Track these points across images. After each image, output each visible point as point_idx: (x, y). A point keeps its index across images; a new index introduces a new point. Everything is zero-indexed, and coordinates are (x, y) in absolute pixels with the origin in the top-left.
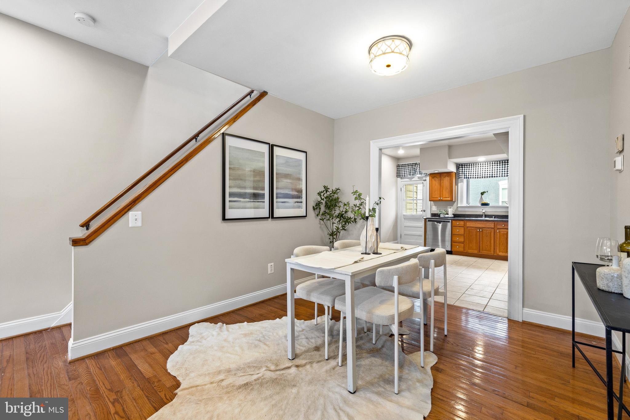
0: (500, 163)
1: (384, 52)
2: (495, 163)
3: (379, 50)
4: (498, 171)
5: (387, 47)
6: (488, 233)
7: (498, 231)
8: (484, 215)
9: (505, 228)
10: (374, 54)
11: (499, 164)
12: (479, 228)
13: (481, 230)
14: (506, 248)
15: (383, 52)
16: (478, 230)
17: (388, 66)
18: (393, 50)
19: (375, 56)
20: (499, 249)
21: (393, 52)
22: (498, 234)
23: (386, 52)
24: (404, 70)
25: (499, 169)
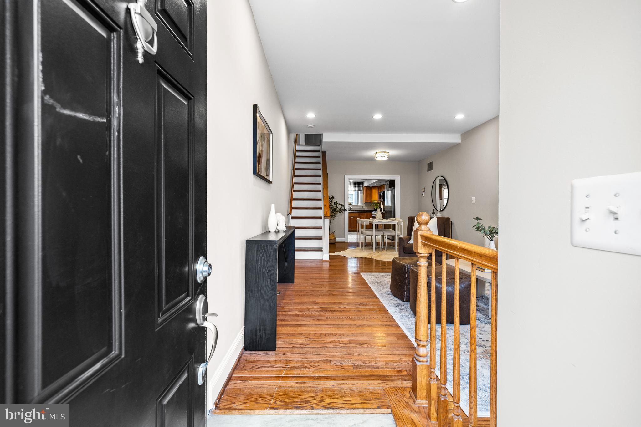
4: (357, 187)
12: (352, 216)
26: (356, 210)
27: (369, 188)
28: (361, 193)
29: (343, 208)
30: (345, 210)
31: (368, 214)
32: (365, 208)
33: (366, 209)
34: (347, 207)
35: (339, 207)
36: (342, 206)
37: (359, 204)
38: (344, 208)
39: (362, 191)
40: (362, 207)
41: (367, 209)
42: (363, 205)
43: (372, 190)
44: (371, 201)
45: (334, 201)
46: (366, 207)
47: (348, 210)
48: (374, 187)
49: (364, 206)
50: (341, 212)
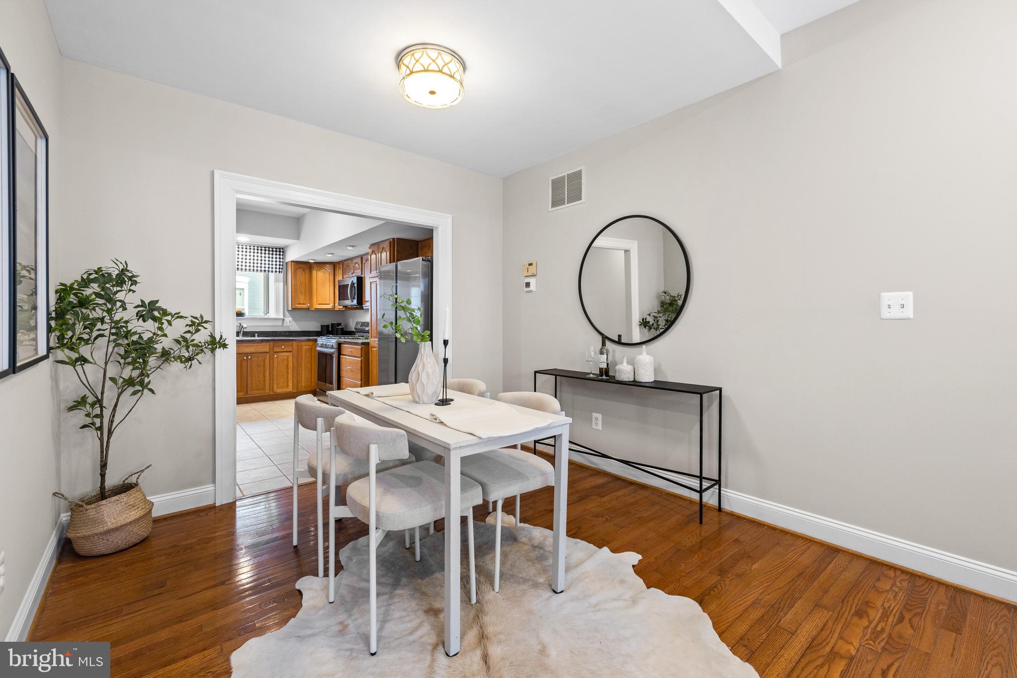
0: (265, 250)
1: (426, 69)
2: (258, 250)
3: (417, 63)
4: (263, 262)
5: (431, 61)
6: (261, 360)
7: (275, 356)
8: (242, 333)
9: (284, 350)
10: (408, 67)
11: (263, 252)
12: (247, 353)
13: (249, 357)
14: (286, 381)
15: (424, 68)
16: (245, 358)
17: (432, 93)
18: (441, 69)
19: (412, 72)
20: (277, 383)
21: (440, 71)
22: (275, 360)
23: (430, 69)
24: (454, 104)
25: (263, 259)
26: (261, 334)
27: (305, 267)
28: (276, 280)
29: (202, 337)
30: (216, 344)
31: (303, 343)
32: (291, 324)
33: (295, 327)
34: (226, 328)
35: (176, 329)
36: (197, 324)
37: (272, 314)
38: (212, 336)
39: (281, 275)
40: (280, 323)
41: (298, 329)
42: (284, 315)
43: (314, 272)
44: (312, 305)
45: (131, 298)
46: (294, 322)
47: (231, 340)
48: (321, 265)
49: (289, 319)
50: (190, 359)
